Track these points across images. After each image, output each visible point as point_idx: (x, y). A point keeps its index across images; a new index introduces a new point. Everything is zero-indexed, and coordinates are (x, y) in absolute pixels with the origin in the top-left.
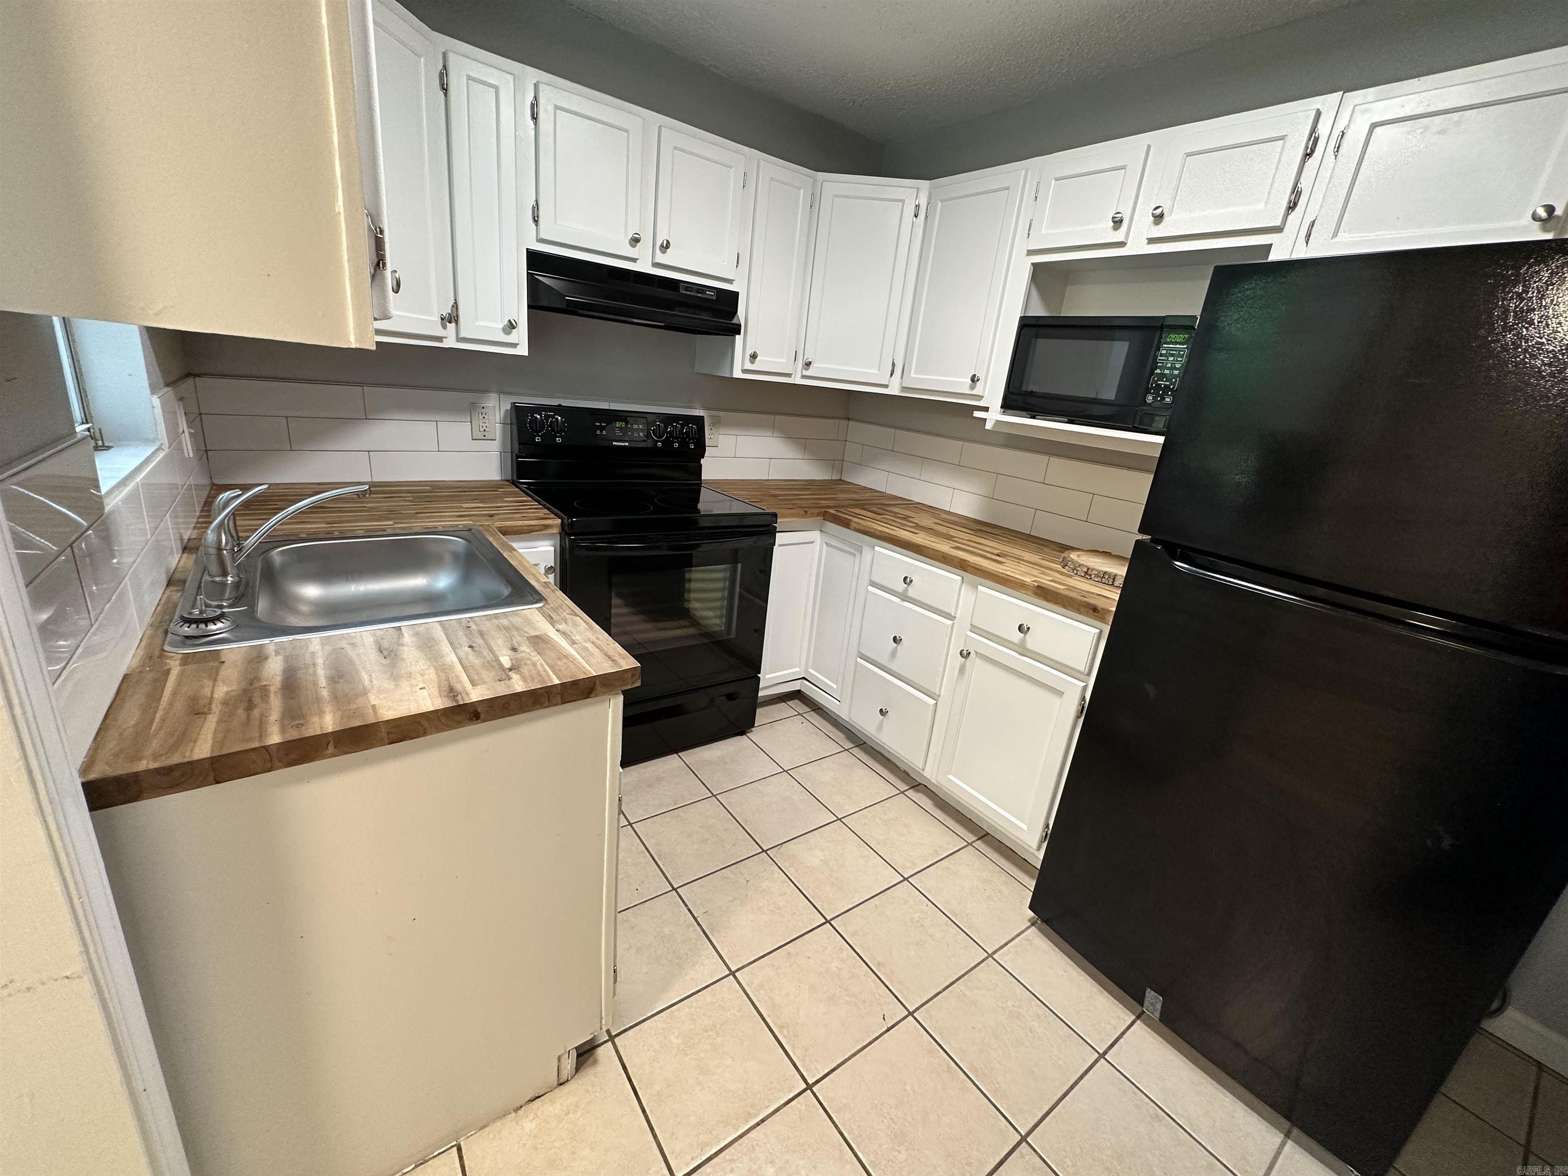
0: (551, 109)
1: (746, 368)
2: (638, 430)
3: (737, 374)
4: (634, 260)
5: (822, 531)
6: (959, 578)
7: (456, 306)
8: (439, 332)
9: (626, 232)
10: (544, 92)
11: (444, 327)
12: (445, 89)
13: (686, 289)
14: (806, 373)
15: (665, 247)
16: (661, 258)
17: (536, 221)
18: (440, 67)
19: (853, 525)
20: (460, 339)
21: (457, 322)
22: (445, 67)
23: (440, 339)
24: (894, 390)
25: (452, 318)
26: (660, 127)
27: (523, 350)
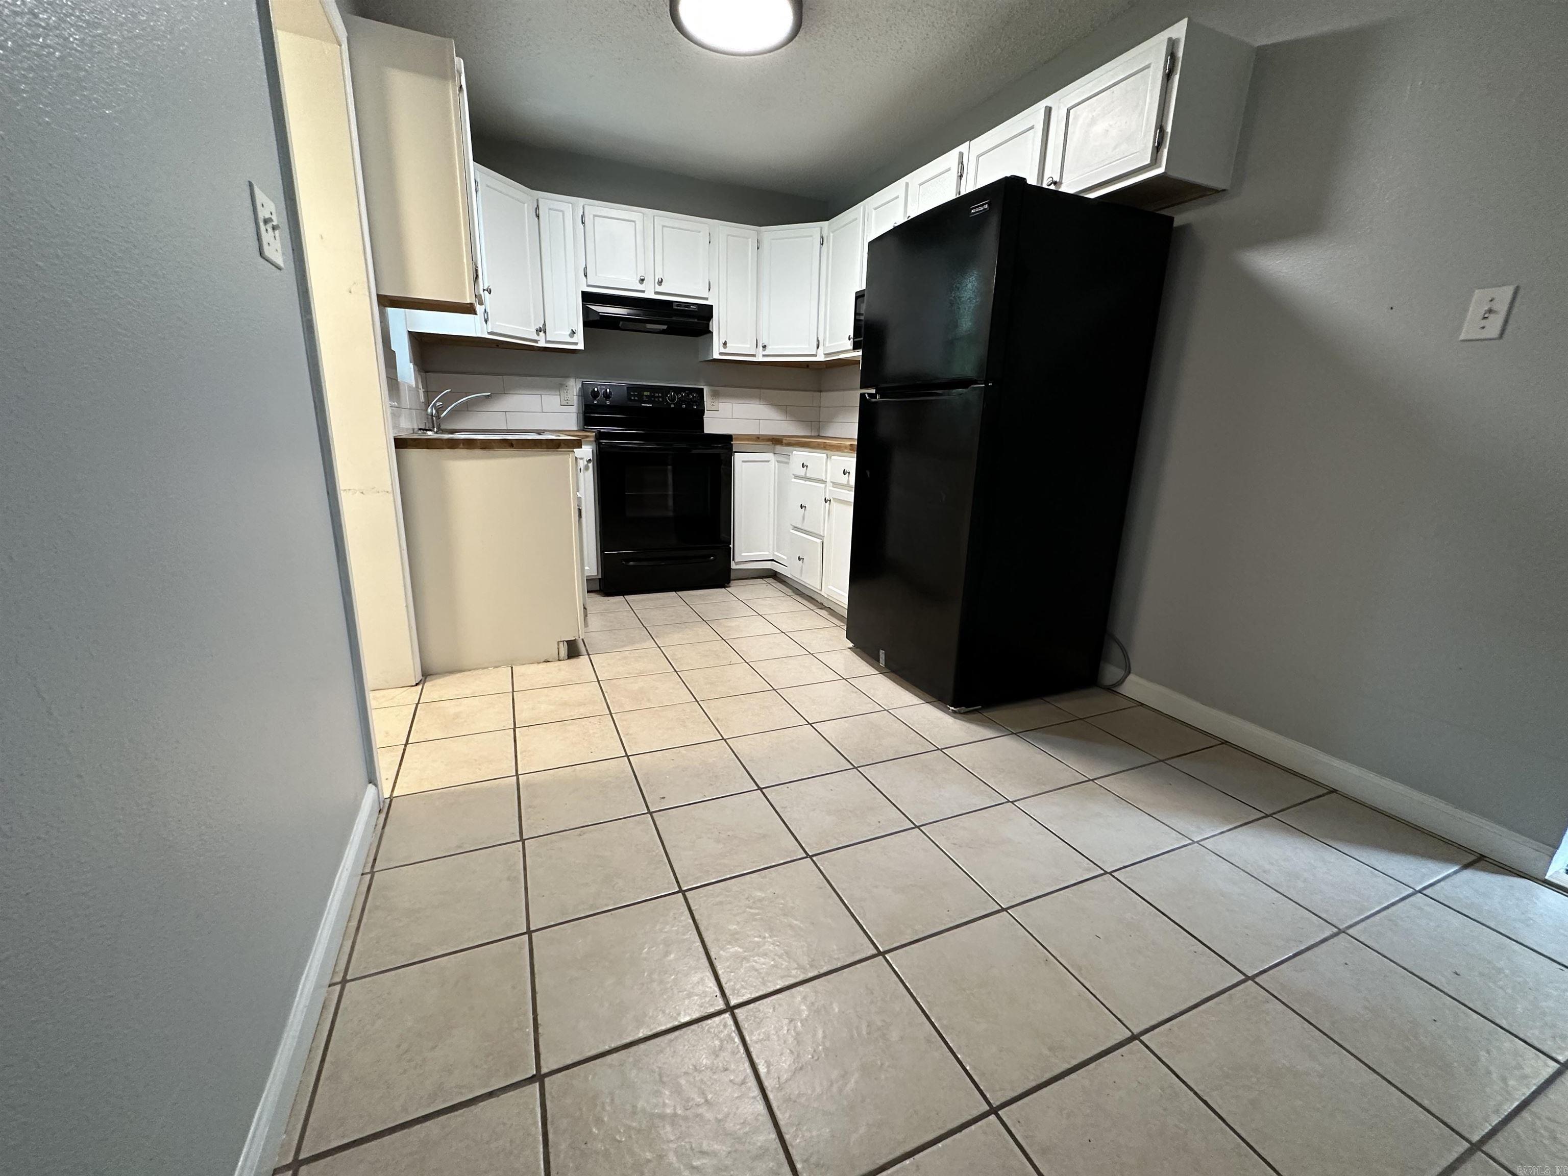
0: (592, 217)
1: (721, 351)
2: (659, 397)
3: (716, 356)
4: (643, 292)
5: (774, 453)
6: (824, 456)
7: (544, 325)
8: (535, 337)
9: (637, 274)
10: (587, 208)
11: (538, 335)
12: (538, 216)
13: (678, 306)
14: (765, 353)
15: (660, 282)
16: (659, 289)
17: (586, 276)
18: (536, 206)
19: (784, 441)
20: (547, 342)
21: (545, 332)
22: (538, 206)
23: (536, 341)
24: (821, 358)
25: (542, 330)
26: (654, 216)
27: (581, 346)
